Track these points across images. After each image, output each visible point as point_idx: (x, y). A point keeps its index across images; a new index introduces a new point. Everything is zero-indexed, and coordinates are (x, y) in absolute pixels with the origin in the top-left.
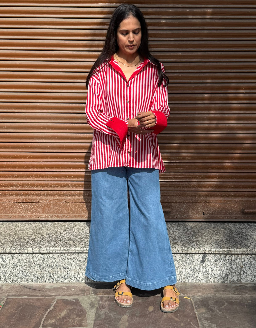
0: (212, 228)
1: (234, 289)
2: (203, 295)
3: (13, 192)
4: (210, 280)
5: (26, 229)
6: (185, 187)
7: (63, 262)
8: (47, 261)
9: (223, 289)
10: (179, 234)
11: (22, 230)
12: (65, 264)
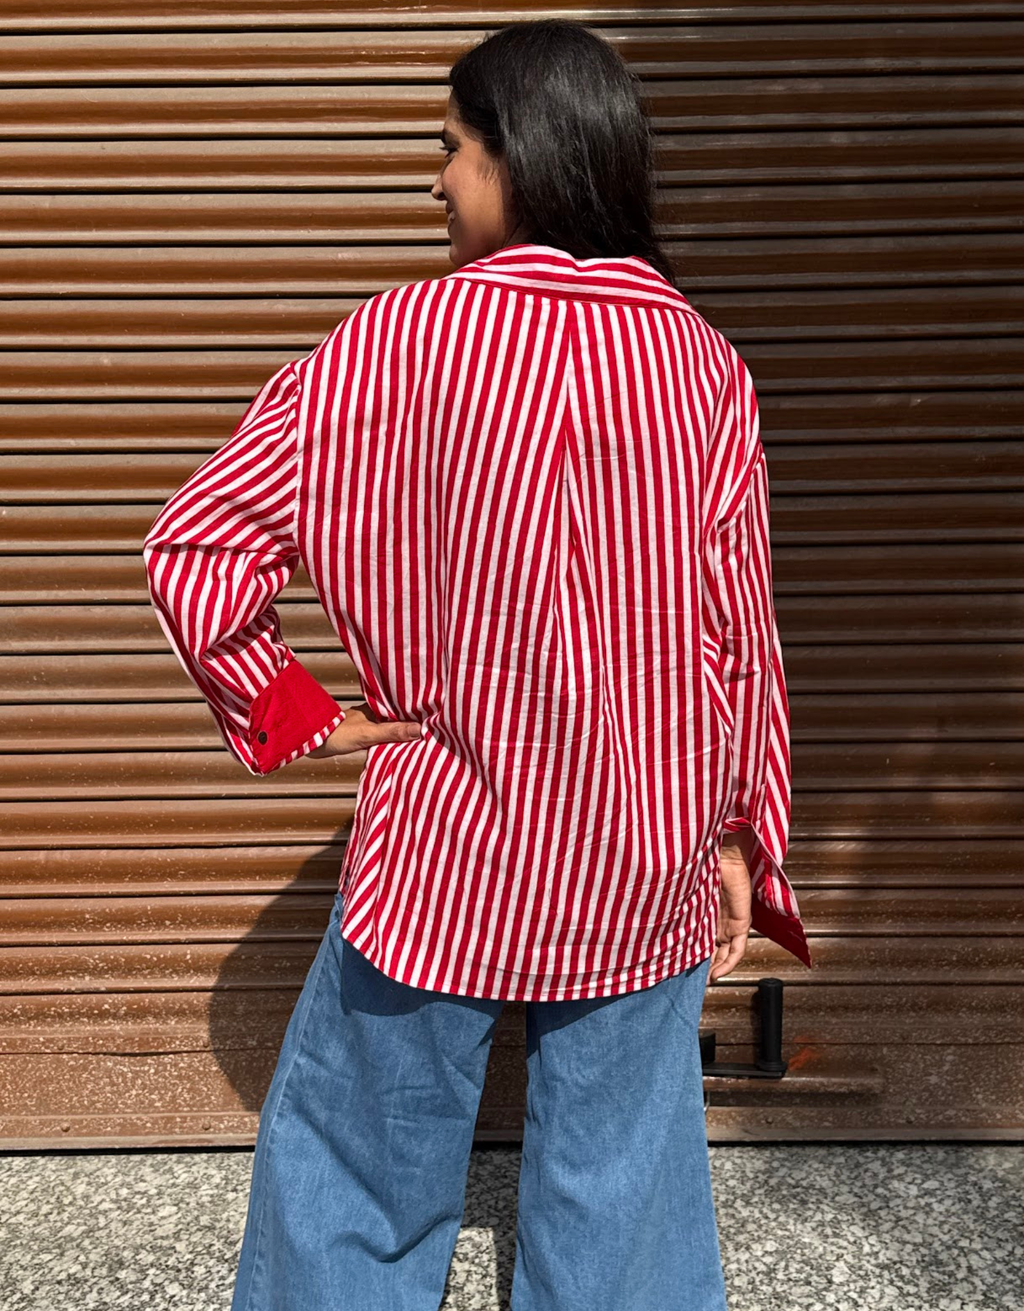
3: (79, 999)
5: (144, 1201)
6: (950, 963)
10: (946, 1227)
11: (124, 1204)
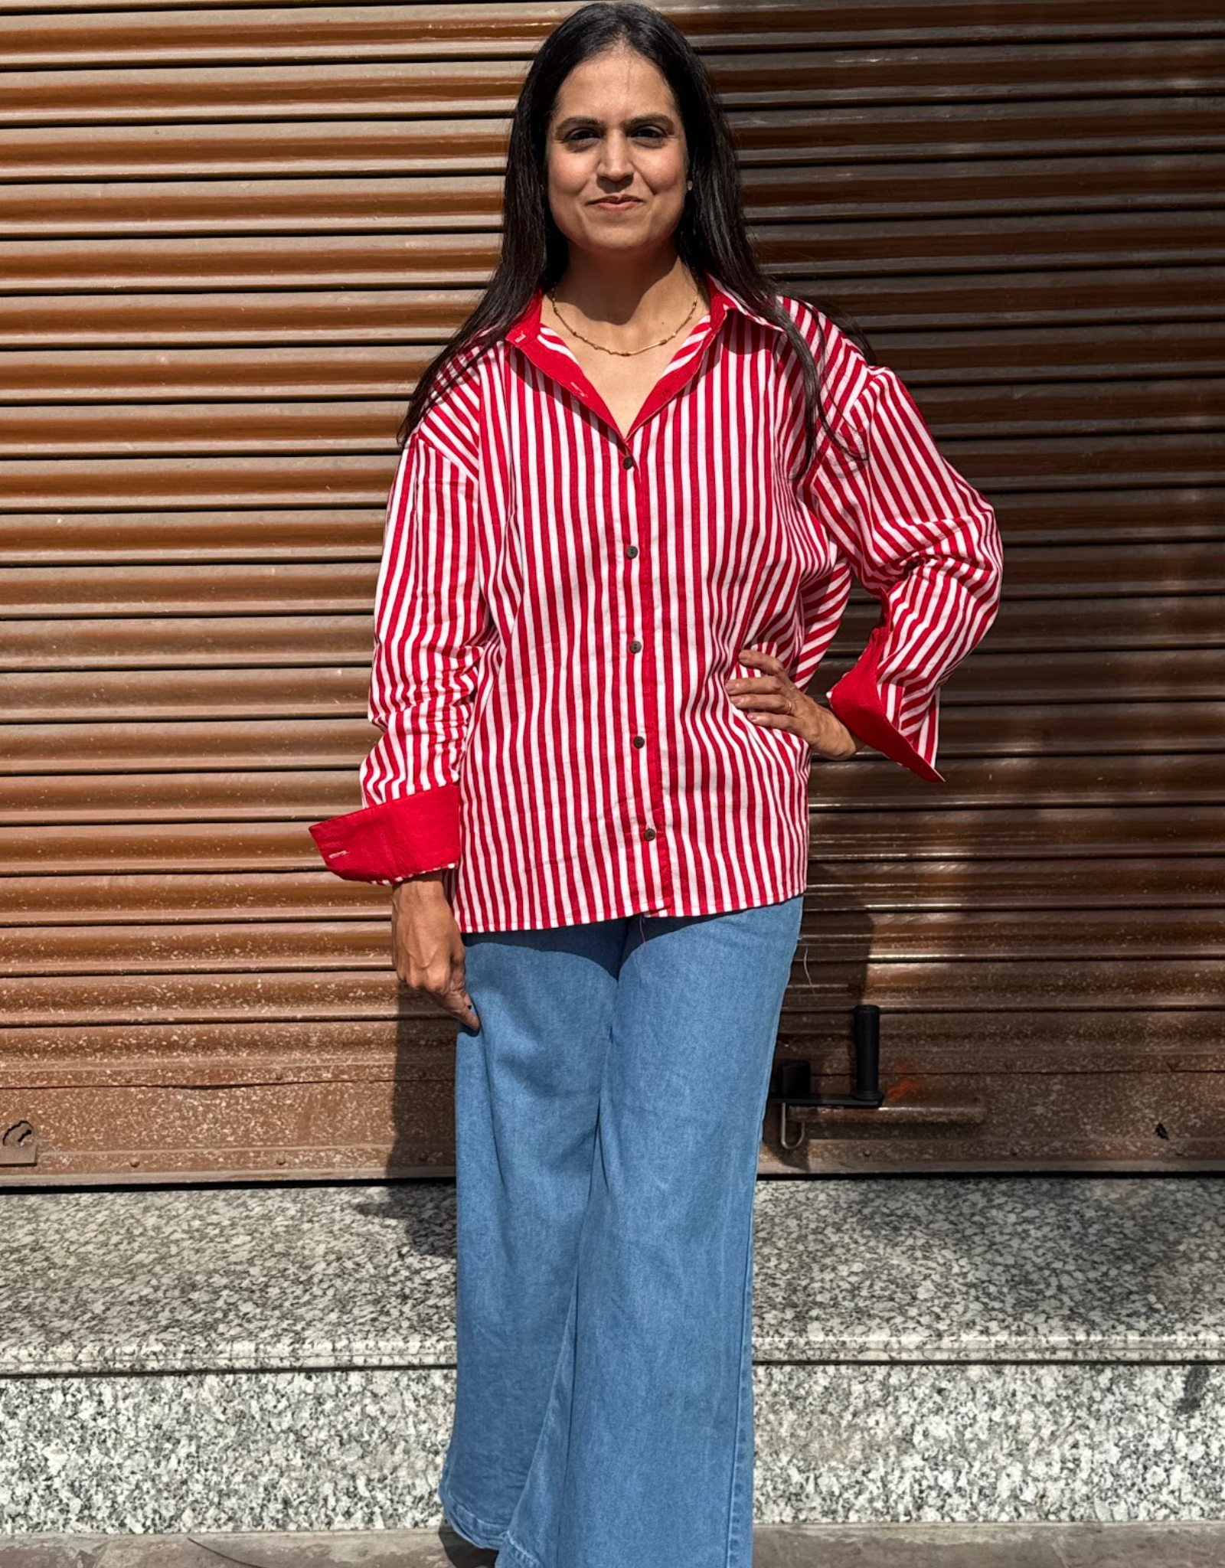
0: (1214, 1210)
3: (147, 1030)
6: (1057, 989)
7: (422, 1415)
8: (339, 1410)
10: (1041, 1251)
11: (196, 1234)
12: (432, 1426)
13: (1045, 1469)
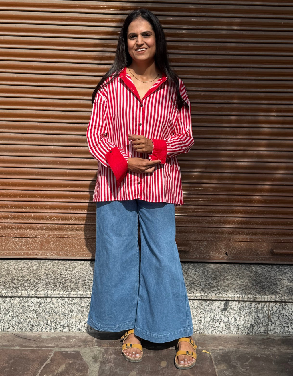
0: (236, 271)
1: (260, 342)
2: (224, 349)
3: (7, 224)
4: (233, 331)
5: (21, 268)
6: (206, 223)
7: (63, 307)
8: (45, 306)
9: (247, 342)
10: (198, 277)
11: (16, 269)
12: (65, 310)
13: (194, 322)
